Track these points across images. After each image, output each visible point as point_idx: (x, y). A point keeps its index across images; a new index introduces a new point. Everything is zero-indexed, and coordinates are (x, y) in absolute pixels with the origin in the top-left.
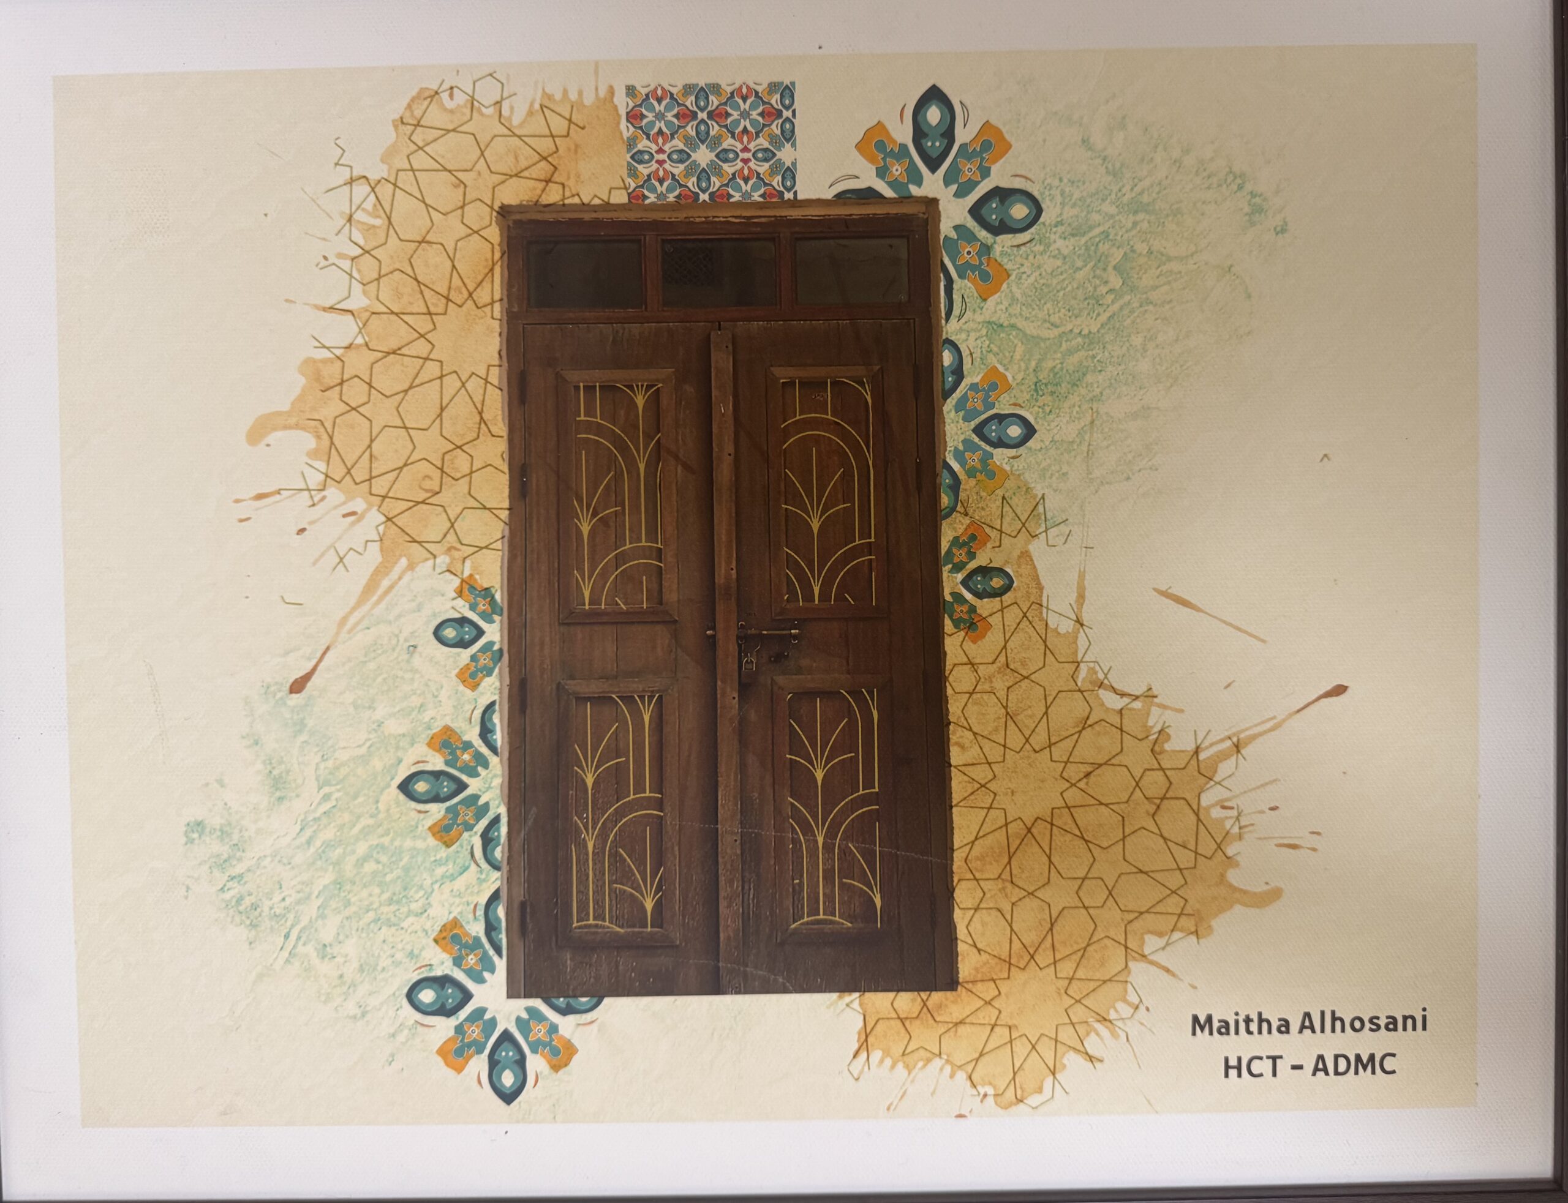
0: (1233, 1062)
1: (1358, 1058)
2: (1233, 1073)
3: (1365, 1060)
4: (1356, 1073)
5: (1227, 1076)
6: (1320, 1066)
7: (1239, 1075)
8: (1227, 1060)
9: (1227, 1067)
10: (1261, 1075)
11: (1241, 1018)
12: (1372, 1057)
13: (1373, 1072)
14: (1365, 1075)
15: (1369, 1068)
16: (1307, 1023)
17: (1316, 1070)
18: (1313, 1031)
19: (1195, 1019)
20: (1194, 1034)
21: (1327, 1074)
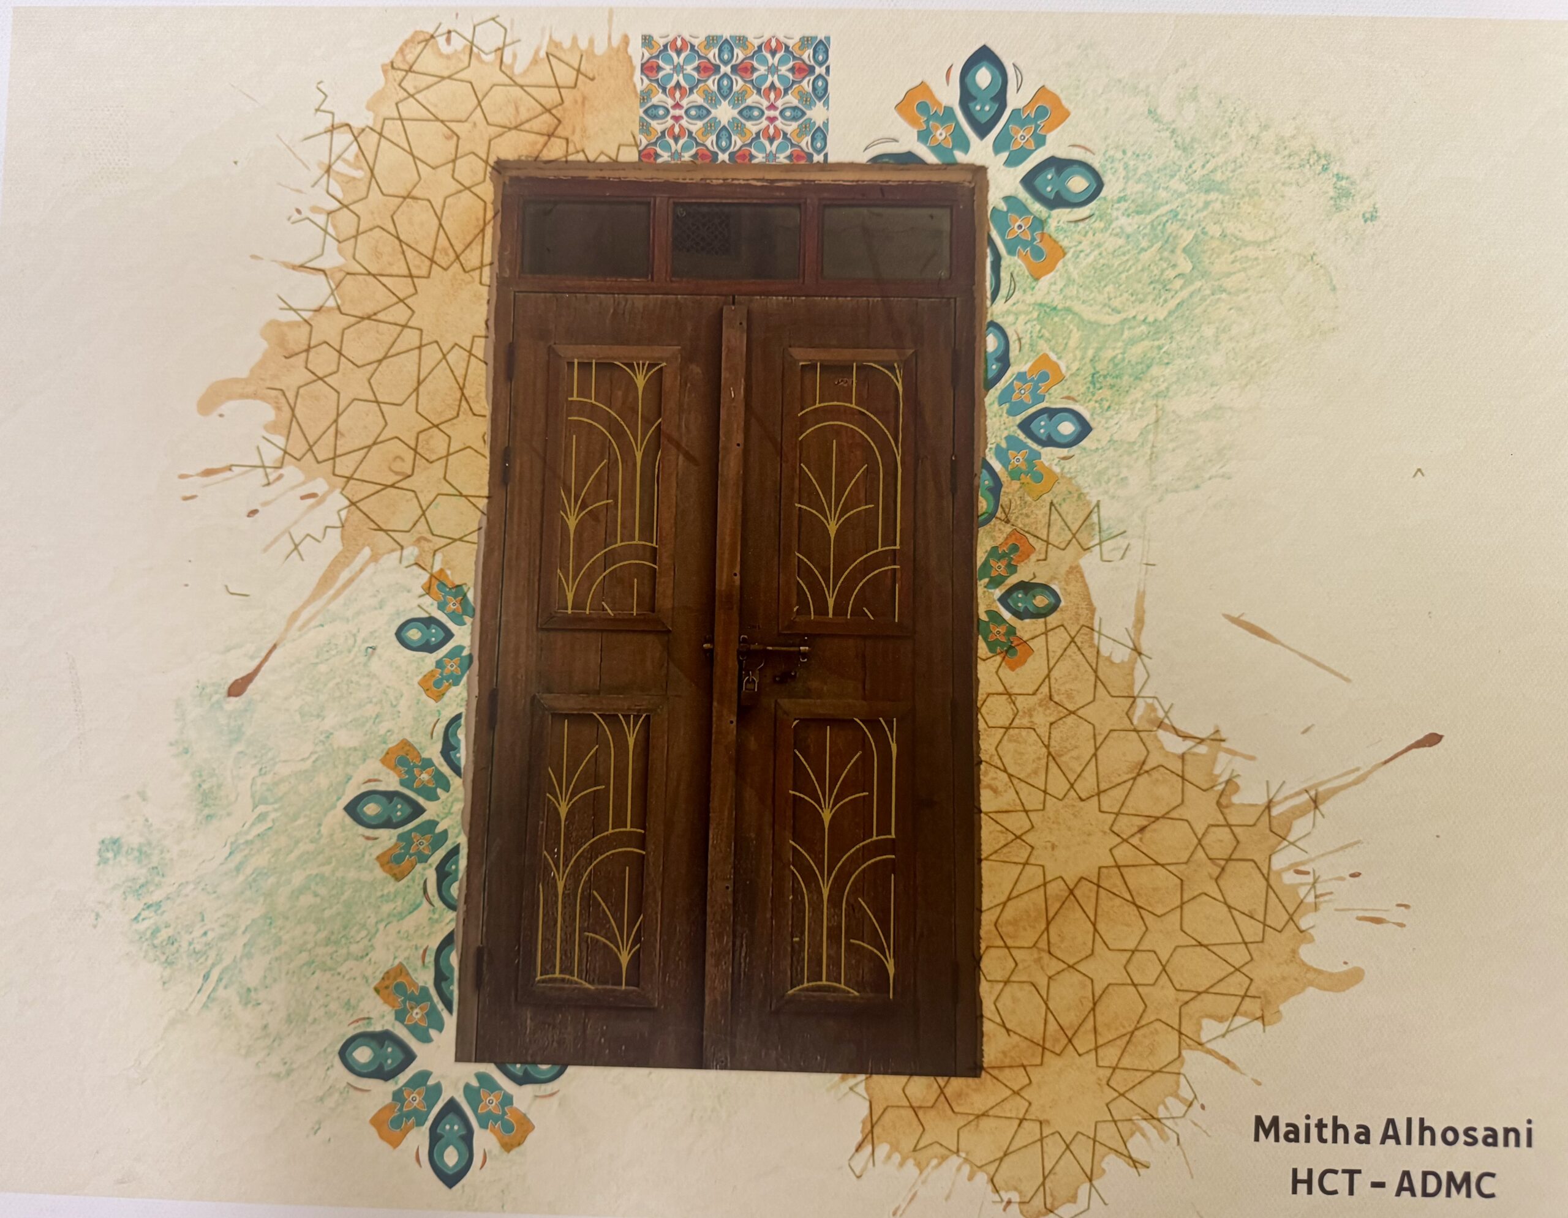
0: (1302, 1175)
1: (1451, 1176)
2: (1302, 1188)
3: (1459, 1180)
4: (1448, 1195)
5: (1294, 1191)
6: (1405, 1184)
7: (1310, 1192)
8: (1295, 1171)
9: (1296, 1181)
10: (1335, 1192)
11: (1313, 1122)
12: (1467, 1177)
13: (1469, 1195)
14: (1457, 1198)
15: (1464, 1190)
16: (1390, 1132)
17: (1400, 1189)
18: (1398, 1142)
19: (1259, 1120)
20: (1257, 1139)
21: (1413, 1194)
